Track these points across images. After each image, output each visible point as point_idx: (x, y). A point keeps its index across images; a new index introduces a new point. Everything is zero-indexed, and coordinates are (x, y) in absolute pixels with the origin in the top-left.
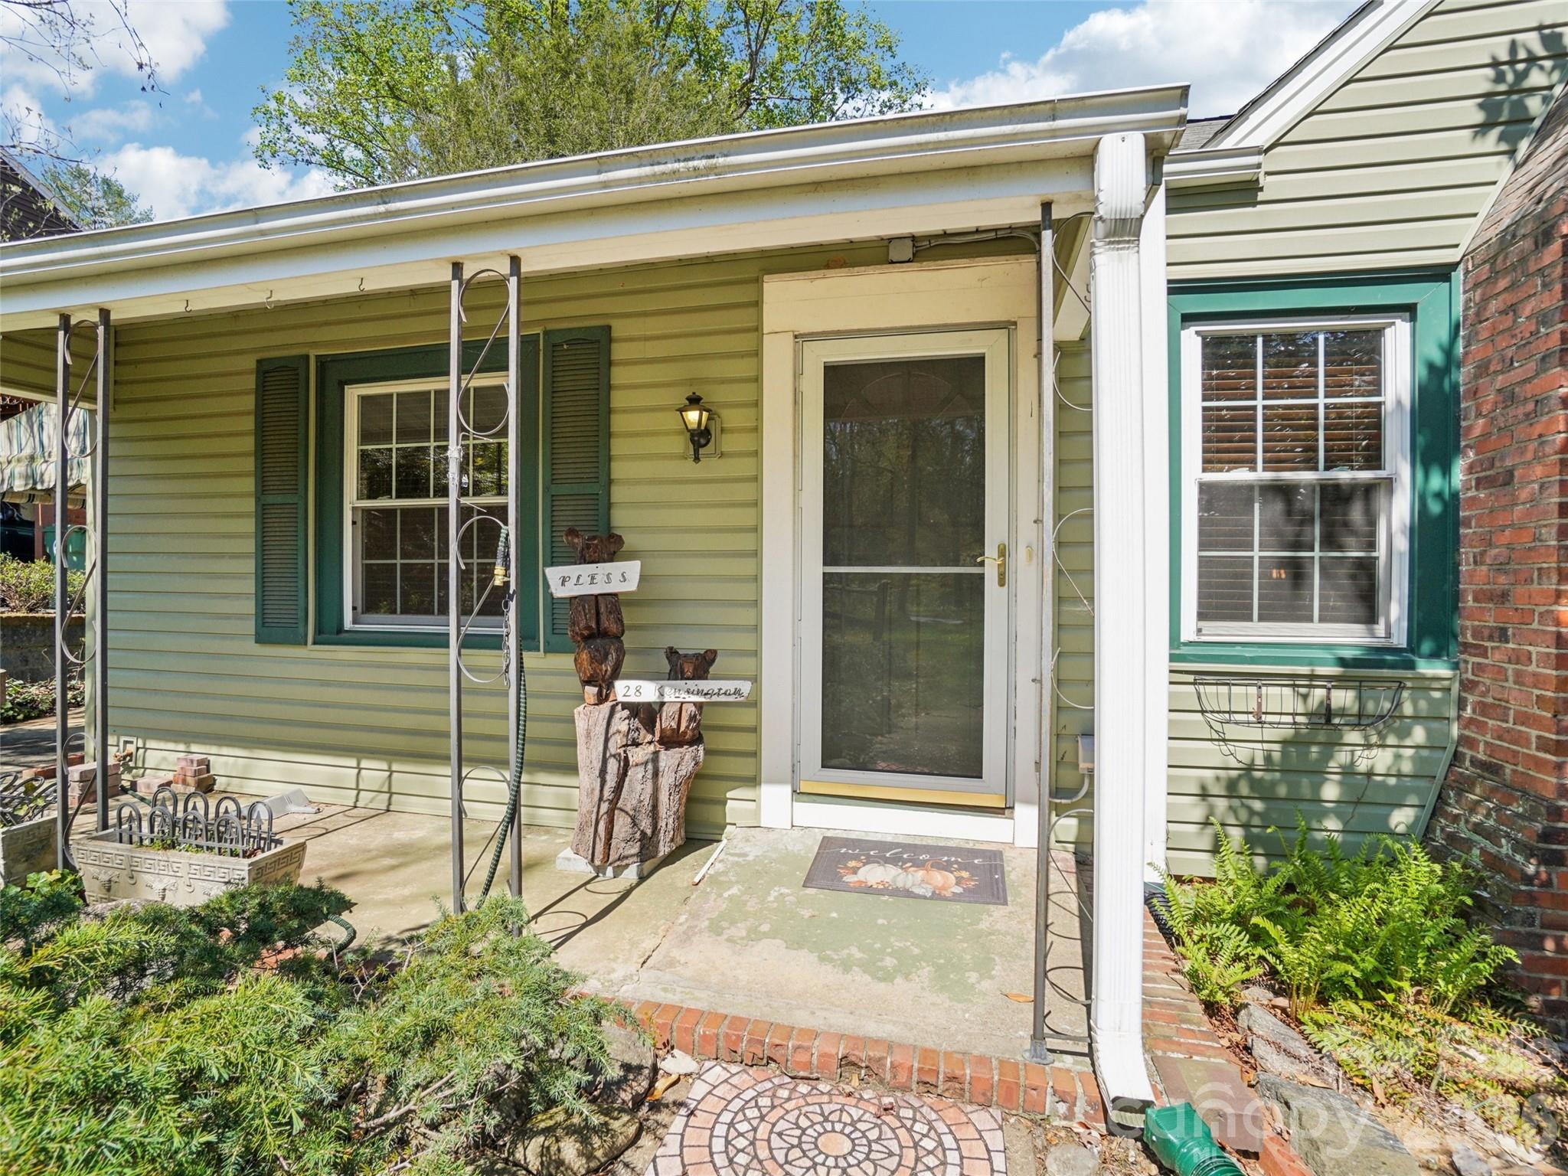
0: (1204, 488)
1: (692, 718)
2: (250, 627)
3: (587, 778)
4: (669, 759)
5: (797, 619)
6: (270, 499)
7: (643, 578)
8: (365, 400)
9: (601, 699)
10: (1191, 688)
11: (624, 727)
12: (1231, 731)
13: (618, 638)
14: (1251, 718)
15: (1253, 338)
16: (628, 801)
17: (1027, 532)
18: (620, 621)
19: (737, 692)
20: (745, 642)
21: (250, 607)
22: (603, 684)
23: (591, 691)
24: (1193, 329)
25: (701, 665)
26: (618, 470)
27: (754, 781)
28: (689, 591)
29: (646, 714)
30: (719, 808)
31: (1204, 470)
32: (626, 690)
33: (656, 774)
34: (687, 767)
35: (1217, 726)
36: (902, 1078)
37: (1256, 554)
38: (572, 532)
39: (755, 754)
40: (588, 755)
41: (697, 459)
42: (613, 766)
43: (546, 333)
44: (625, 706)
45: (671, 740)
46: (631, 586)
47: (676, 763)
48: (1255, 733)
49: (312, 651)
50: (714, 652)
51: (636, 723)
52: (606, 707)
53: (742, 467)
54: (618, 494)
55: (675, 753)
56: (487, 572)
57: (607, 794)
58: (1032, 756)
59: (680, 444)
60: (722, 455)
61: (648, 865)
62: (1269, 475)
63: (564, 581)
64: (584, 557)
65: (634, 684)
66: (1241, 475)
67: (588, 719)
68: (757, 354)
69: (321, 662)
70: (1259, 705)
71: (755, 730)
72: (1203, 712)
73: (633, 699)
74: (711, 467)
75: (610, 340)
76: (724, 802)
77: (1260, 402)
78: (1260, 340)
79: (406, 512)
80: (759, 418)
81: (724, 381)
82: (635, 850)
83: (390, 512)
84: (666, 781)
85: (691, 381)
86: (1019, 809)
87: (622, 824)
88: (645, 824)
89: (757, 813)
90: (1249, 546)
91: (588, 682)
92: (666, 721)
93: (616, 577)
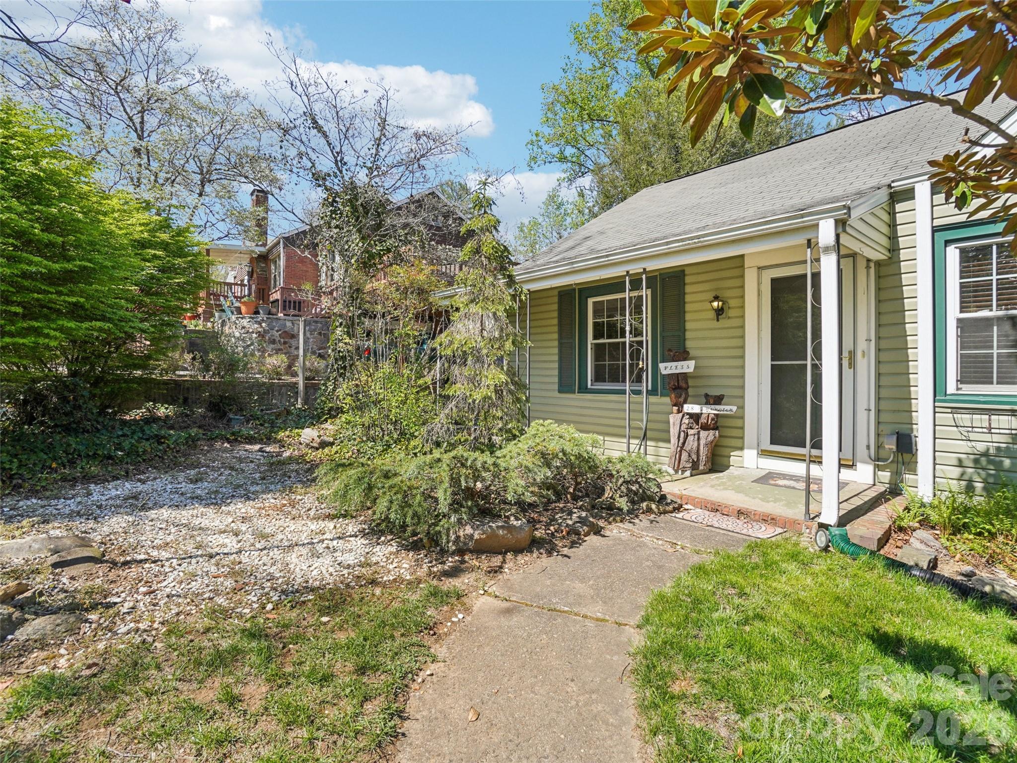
0: (959, 320)
1: (713, 419)
2: (556, 387)
3: (674, 440)
4: (703, 434)
5: (759, 384)
6: (563, 341)
7: (695, 367)
8: (594, 303)
9: (679, 412)
10: (951, 415)
11: (687, 421)
12: (972, 436)
13: (686, 389)
14: (985, 430)
15: (990, 246)
16: (687, 447)
17: (862, 345)
18: (687, 383)
19: (731, 410)
20: (737, 392)
21: (556, 380)
22: (679, 405)
23: (675, 408)
24: (953, 246)
25: (718, 400)
26: (688, 326)
27: (741, 449)
28: (717, 372)
29: (695, 417)
30: (726, 459)
31: (961, 312)
32: (689, 408)
33: (699, 439)
34: (711, 438)
35: (966, 434)
36: (757, 517)
37: (995, 351)
38: (670, 350)
39: (742, 438)
40: (674, 431)
41: (718, 320)
42: (682, 434)
43: (660, 274)
44: (688, 414)
45: (705, 427)
46: (691, 370)
47: (707, 436)
48: (988, 437)
49: (577, 396)
50: (723, 396)
51: (692, 421)
52: (681, 415)
53: (736, 322)
54: (688, 335)
55: (707, 432)
56: (638, 364)
57: (680, 444)
58: (865, 443)
59: (712, 314)
60: (729, 318)
61: (694, 472)
62: (1001, 313)
63: (666, 368)
64: (674, 360)
65: (691, 406)
66: (984, 313)
67: (675, 419)
68: (742, 276)
69: (580, 399)
70: (990, 424)
71: (742, 428)
72: (957, 426)
73: (690, 411)
74: (723, 323)
75: (684, 275)
76: (730, 457)
77: (994, 277)
78: (994, 247)
79: (609, 344)
80: (744, 302)
81: (729, 288)
82: (690, 465)
83: (604, 344)
84: (702, 442)
85: (717, 289)
86: (859, 465)
87: (685, 456)
88: (694, 457)
89: (742, 462)
90: (992, 347)
91: (675, 405)
92: (703, 420)
93: (685, 367)
